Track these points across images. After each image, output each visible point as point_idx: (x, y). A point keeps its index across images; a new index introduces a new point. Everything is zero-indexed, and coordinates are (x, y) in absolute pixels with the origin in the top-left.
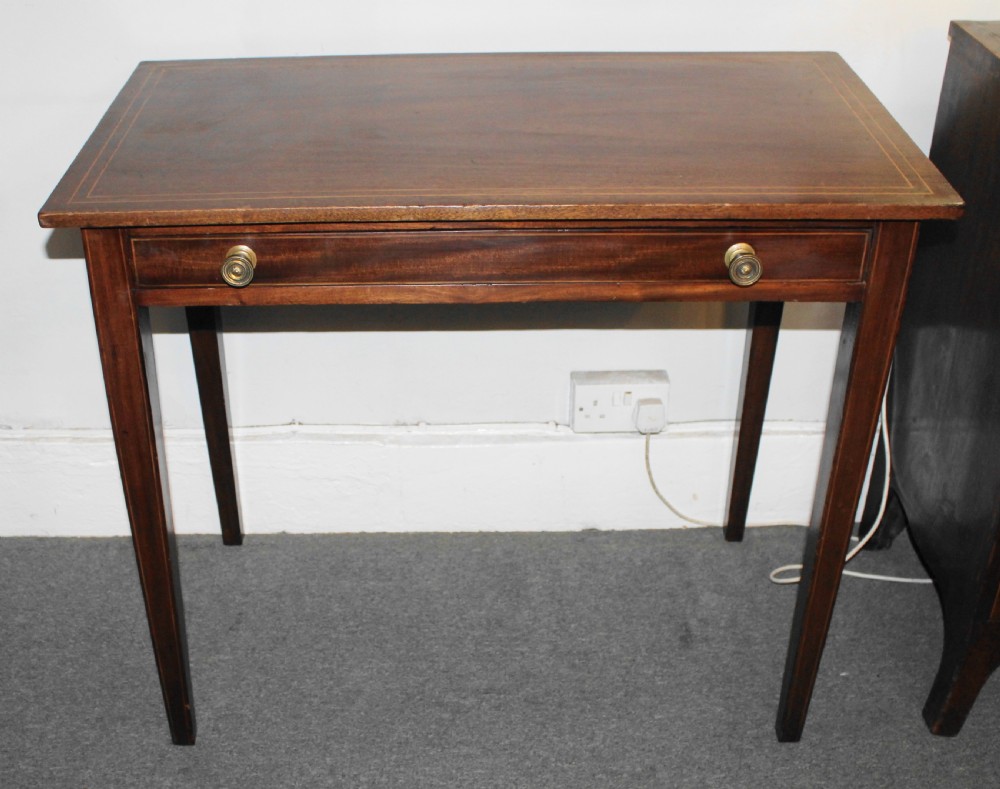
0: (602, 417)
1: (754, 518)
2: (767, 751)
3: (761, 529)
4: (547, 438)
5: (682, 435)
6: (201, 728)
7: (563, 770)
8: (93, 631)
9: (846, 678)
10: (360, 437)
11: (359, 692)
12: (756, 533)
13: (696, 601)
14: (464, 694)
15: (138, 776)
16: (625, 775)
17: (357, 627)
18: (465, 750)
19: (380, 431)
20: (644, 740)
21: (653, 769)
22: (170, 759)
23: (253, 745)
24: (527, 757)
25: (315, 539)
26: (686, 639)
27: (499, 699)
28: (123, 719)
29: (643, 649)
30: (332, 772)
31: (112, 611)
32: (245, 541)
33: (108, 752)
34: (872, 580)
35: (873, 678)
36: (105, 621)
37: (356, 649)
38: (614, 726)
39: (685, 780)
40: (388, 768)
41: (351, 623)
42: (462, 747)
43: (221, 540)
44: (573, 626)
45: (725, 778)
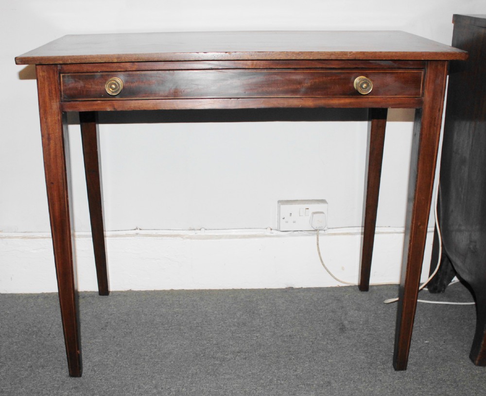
0: (294, 222)
1: (373, 280)
2: (389, 374)
3: (377, 286)
4: (267, 236)
5: (335, 234)
6: (85, 370)
7: (281, 384)
8: (28, 330)
9: (428, 344)
10: (171, 236)
11: (171, 353)
12: (375, 288)
13: (346, 314)
14: (226, 353)
15: (50, 391)
16: (315, 385)
17: (169, 327)
18: (228, 376)
19: (182, 233)
20: (324, 371)
21: (329, 383)
22: (67, 383)
23: (113, 376)
24: (261, 379)
25: (147, 293)
26: (343, 329)
27: (245, 355)
28: (43, 367)
29: (321, 334)
30: (156, 387)
31: (39, 322)
32: (110, 294)
33: (34, 381)
34: (437, 304)
35: (442, 343)
36: (35, 326)
37: (168, 336)
38: (307, 365)
39: (347, 387)
40: (186, 385)
41: (166, 326)
42: (226, 375)
43: (98, 293)
44: (283, 325)
45: (368, 385)
